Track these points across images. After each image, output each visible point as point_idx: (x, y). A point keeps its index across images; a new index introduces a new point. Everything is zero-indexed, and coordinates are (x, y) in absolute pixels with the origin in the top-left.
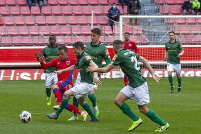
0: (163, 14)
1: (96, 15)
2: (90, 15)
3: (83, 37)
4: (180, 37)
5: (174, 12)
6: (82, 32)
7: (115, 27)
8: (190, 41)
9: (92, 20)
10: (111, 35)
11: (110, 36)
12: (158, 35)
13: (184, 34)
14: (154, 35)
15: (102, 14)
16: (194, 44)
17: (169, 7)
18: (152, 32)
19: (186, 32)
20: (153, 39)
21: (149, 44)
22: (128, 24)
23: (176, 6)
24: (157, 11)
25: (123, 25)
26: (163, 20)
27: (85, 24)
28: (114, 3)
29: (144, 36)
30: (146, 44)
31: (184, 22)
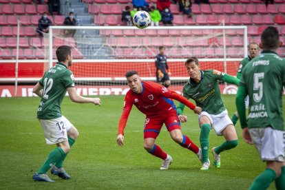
0: (98, 25)
1: (23, 25)
2: (16, 25)
3: (9, 50)
4: (117, 51)
5: (110, 23)
6: (8, 45)
7: (45, 39)
8: (128, 56)
9: (18, 31)
10: (40, 48)
11: (38, 49)
12: (93, 48)
13: (121, 47)
14: (88, 48)
15: (30, 25)
16: (132, 58)
17: (104, 17)
18: (85, 45)
19: (123, 45)
20: (86, 53)
21: (82, 58)
22: (58, 36)
23: (113, 15)
24: (92, 22)
25: (53, 37)
26: (97, 32)
27: (11, 36)
28: (45, 13)
29: (77, 50)
30: (79, 59)
31: (121, 34)
